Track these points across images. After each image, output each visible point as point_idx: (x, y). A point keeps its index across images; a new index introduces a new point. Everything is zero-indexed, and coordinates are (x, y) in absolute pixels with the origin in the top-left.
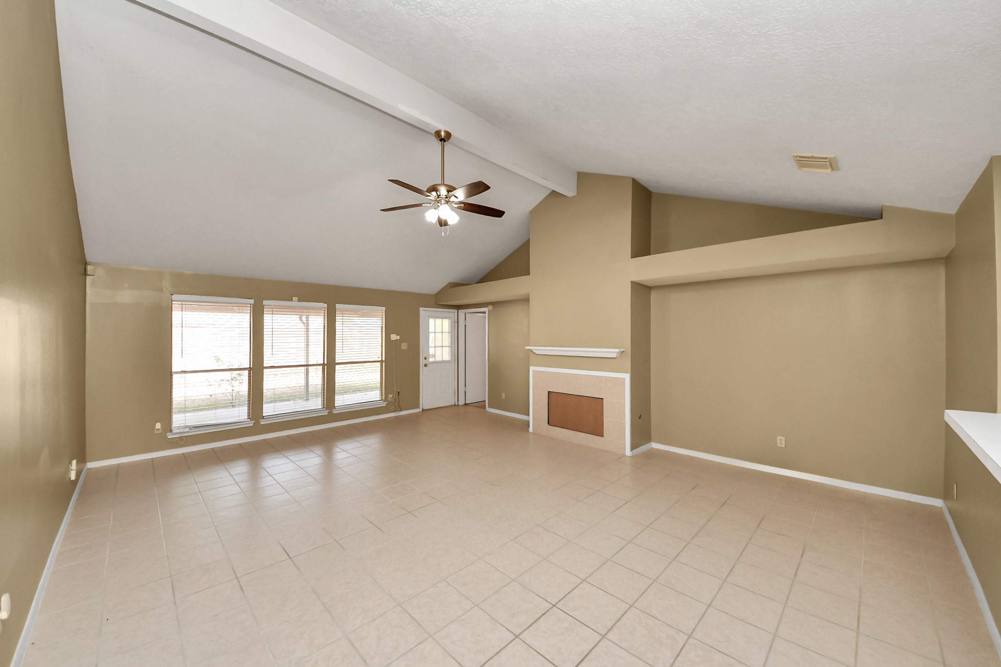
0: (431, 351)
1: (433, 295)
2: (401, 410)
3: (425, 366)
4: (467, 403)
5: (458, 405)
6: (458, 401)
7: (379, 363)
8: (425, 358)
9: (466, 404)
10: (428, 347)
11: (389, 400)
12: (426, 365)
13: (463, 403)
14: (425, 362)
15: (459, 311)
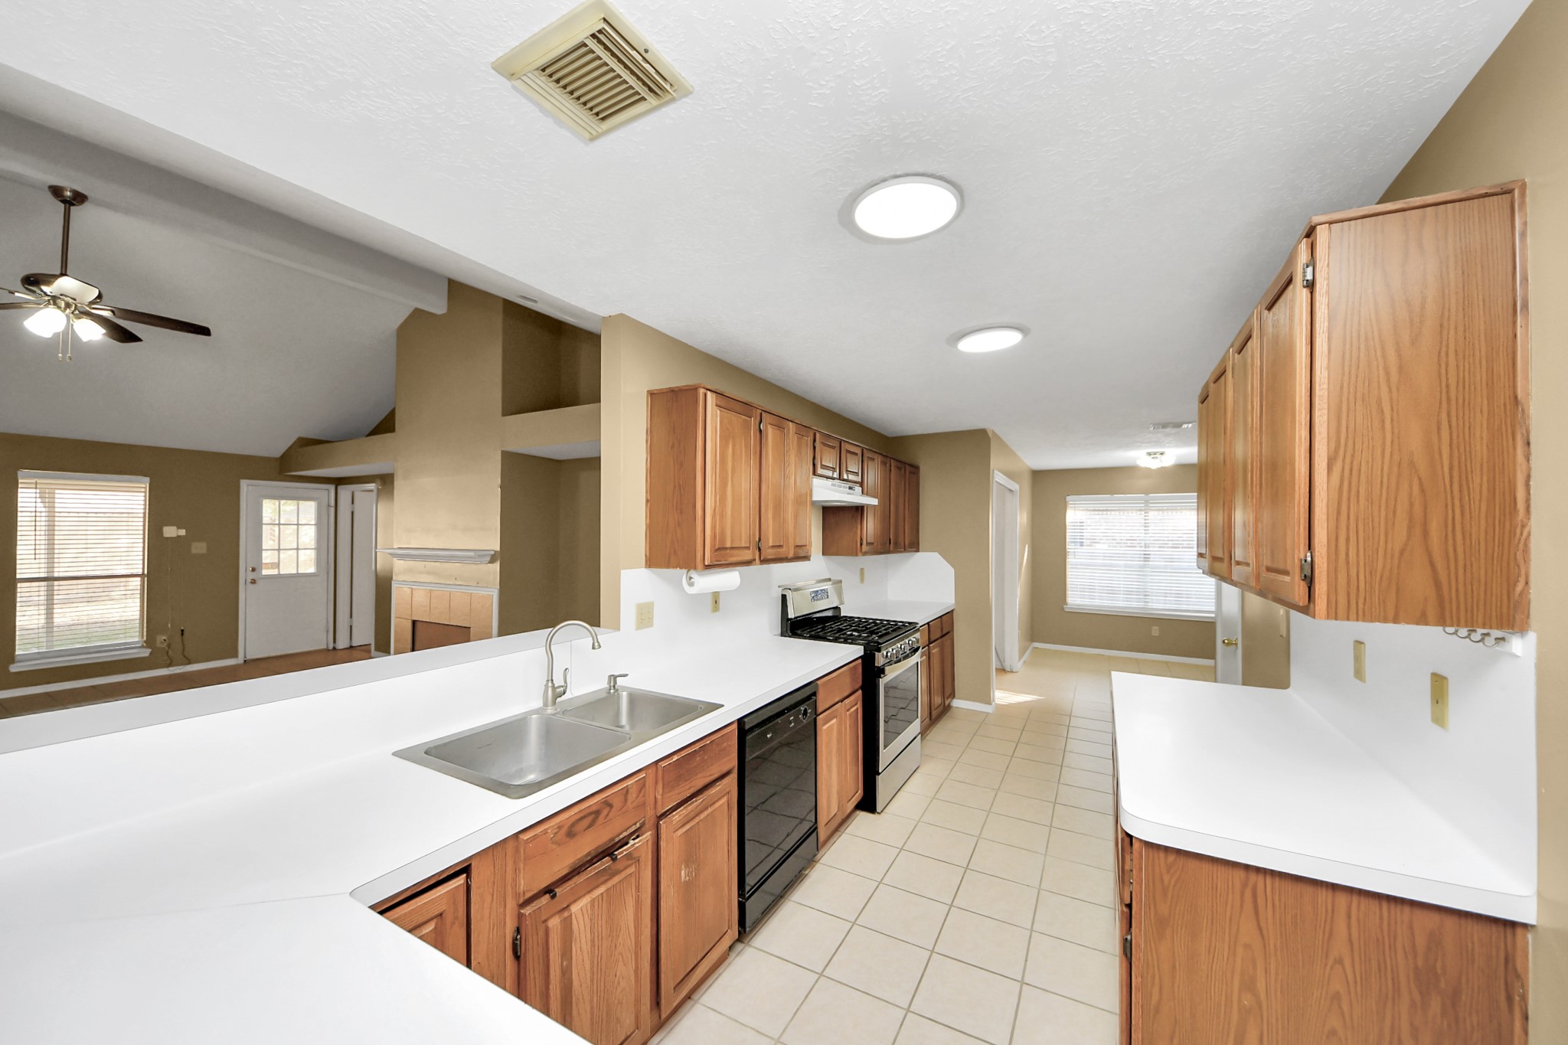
0: (267, 557)
1: (276, 459)
2: (190, 662)
3: (252, 583)
4: (354, 645)
5: (334, 648)
6: (335, 641)
7: (139, 579)
8: (253, 570)
9: (351, 647)
10: (259, 550)
11: (158, 644)
12: (254, 582)
13: (347, 645)
14: (251, 576)
15: (339, 487)
